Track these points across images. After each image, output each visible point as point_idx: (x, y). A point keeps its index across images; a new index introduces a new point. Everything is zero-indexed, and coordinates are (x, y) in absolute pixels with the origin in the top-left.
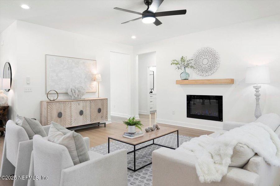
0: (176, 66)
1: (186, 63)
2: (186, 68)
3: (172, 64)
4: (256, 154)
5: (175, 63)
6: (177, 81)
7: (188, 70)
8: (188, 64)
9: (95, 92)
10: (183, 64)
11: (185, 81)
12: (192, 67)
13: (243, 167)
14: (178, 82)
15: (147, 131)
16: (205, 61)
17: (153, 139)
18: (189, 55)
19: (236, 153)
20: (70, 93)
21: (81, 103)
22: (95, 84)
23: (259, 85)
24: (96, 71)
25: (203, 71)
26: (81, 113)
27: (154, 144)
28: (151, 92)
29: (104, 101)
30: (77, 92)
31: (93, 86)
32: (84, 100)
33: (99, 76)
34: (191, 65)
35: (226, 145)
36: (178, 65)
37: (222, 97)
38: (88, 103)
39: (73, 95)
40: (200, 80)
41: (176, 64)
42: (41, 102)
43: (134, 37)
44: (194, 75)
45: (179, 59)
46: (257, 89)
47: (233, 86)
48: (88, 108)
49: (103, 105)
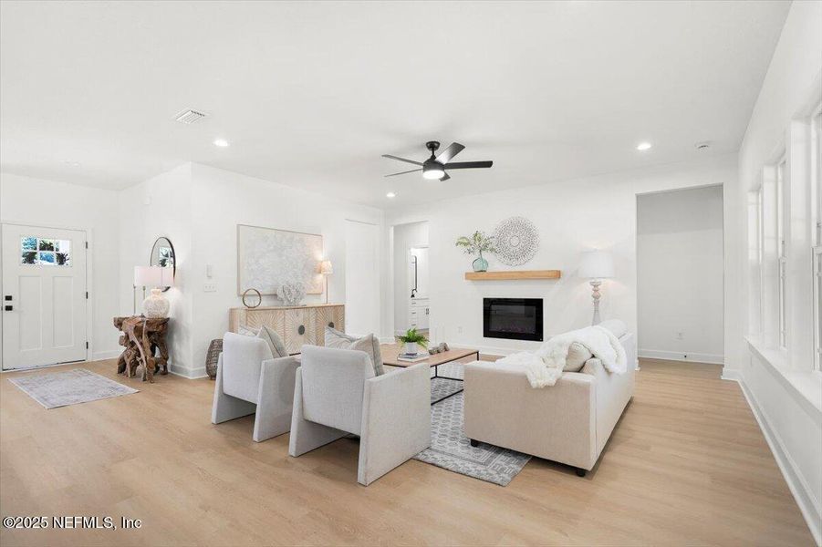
0: (465, 248)
1: (483, 243)
2: (483, 252)
3: (457, 244)
4: (593, 356)
5: (462, 242)
6: (467, 274)
7: (486, 255)
8: (486, 246)
9: (320, 294)
10: (477, 244)
11: (479, 275)
12: (492, 250)
13: (580, 370)
14: (468, 276)
15: (431, 353)
16: (515, 241)
17: (436, 366)
18: (488, 230)
19: (572, 353)
20: (281, 295)
21: (301, 312)
22: (320, 278)
23: (598, 280)
24: (320, 256)
25: (512, 257)
26: (302, 330)
27: (436, 377)
28: (413, 296)
29: (339, 309)
30: (293, 291)
31: (318, 282)
32: (305, 308)
33: (327, 265)
34: (490, 246)
35: (561, 345)
36: (469, 247)
37: (541, 300)
38: (312, 312)
39: (286, 298)
40: (505, 272)
41: (465, 244)
42: (232, 311)
43: (391, 195)
44: (496, 264)
45: (470, 236)
46: (596, 286)
47: (559, 282)
48: (312, 321)
49: (336, 316)
